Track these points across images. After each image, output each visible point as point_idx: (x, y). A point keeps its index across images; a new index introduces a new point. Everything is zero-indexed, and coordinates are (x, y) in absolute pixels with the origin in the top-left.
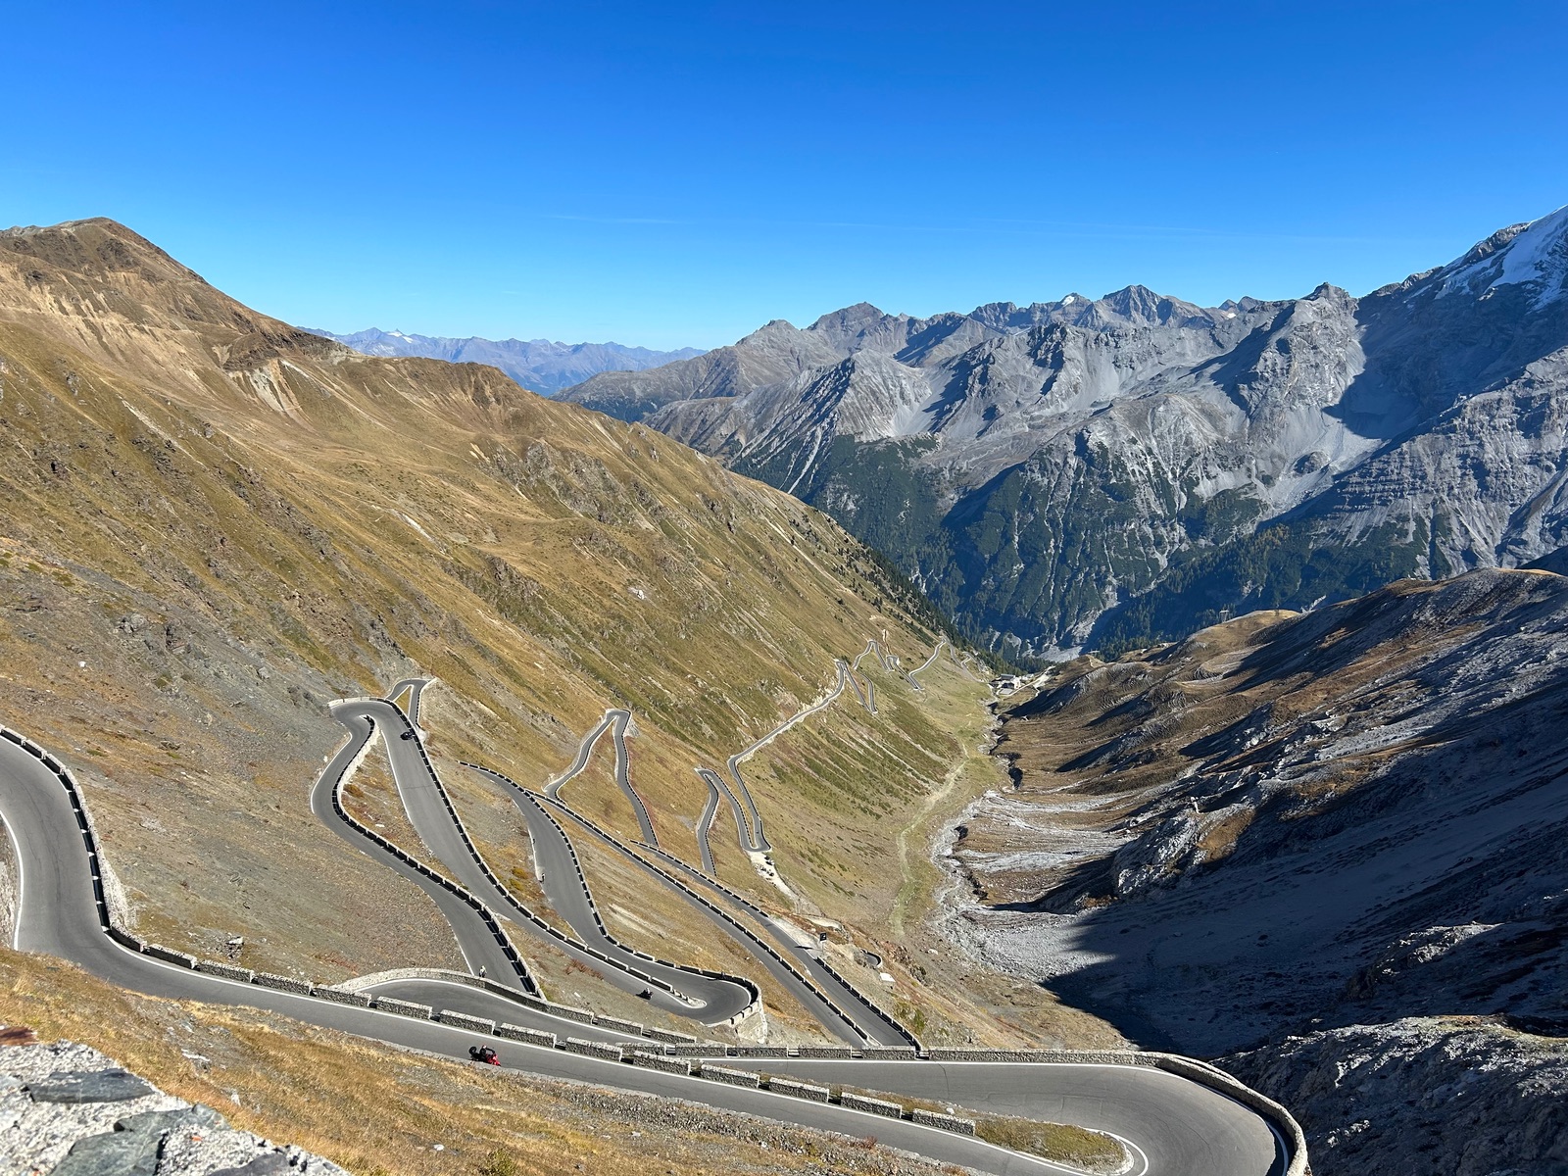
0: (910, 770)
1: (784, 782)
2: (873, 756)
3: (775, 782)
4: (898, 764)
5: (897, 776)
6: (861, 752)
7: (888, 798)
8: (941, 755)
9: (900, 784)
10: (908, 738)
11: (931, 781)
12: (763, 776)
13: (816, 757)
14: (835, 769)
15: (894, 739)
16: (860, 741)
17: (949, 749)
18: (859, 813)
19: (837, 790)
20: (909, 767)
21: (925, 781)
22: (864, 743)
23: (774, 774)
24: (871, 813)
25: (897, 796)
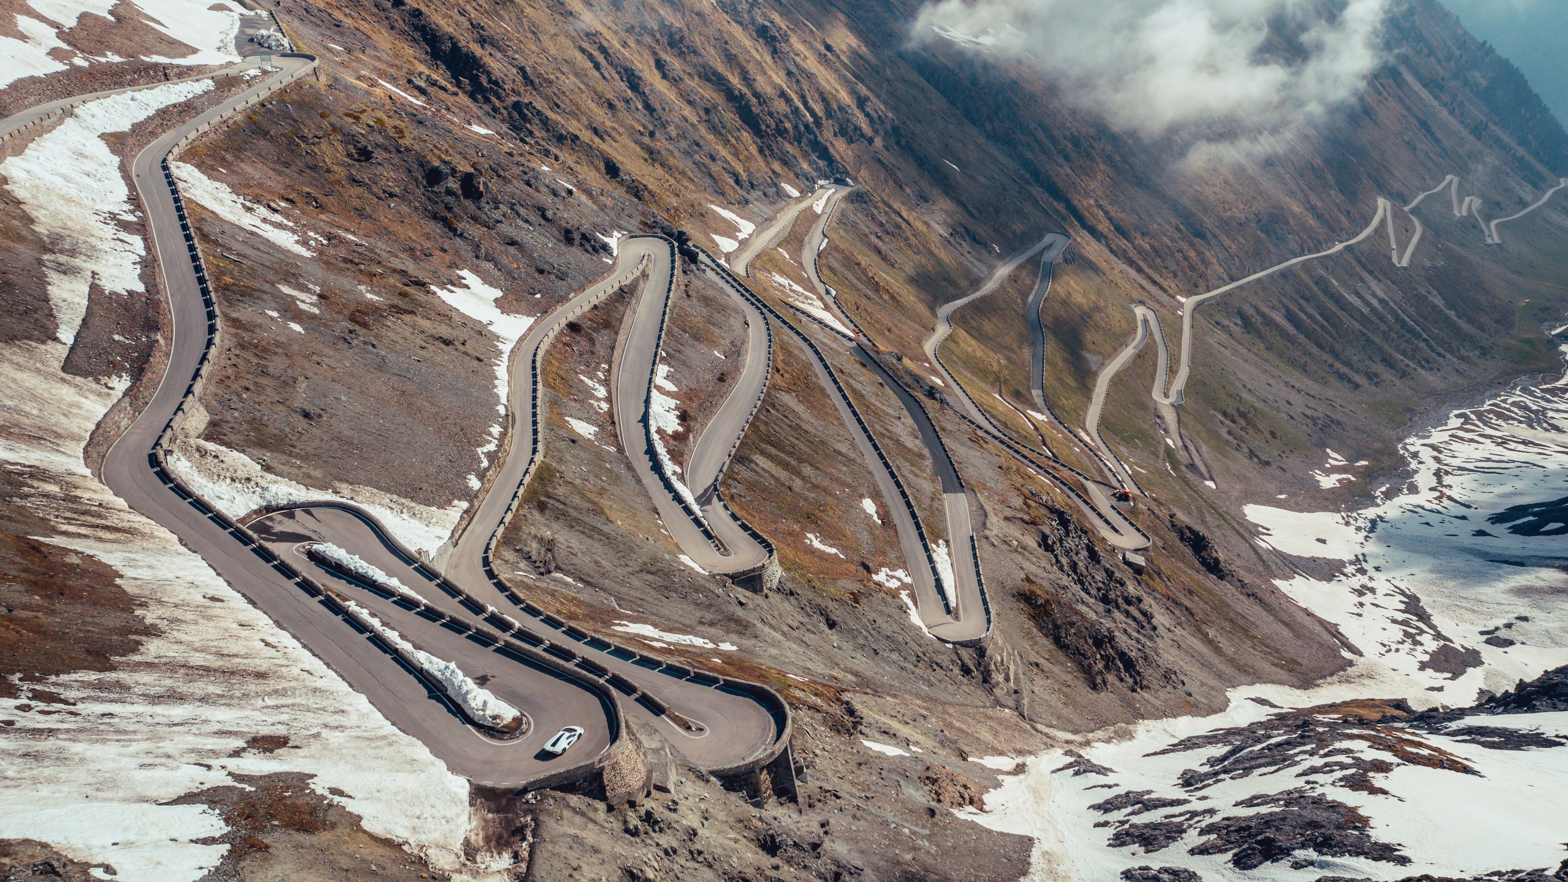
0: (1425, 340)
1: (1249, 332)
2: (1381, 318)
3: (1237, 330)
4: (1411, 330)
5: (1404, 345)
6: (1365, 310)
7: (1379, 368)
8: (1482, 328)
9: (1404, 354)
10: (1438, 301)
11: (1448, 355)
12: (1226, 322)
13: (1302, 309)
14: (1322, 327)
15: (1421, 300)
16: (1369, 298)
17: (1497, 322)
18: (1332, 380)
19: (1314, 350)
20: (1425, 336)
21: (1439, 354)
22: (1375, 302)
23: (1239, 322)
24: (1350, 381)
25: (1392, 367)
